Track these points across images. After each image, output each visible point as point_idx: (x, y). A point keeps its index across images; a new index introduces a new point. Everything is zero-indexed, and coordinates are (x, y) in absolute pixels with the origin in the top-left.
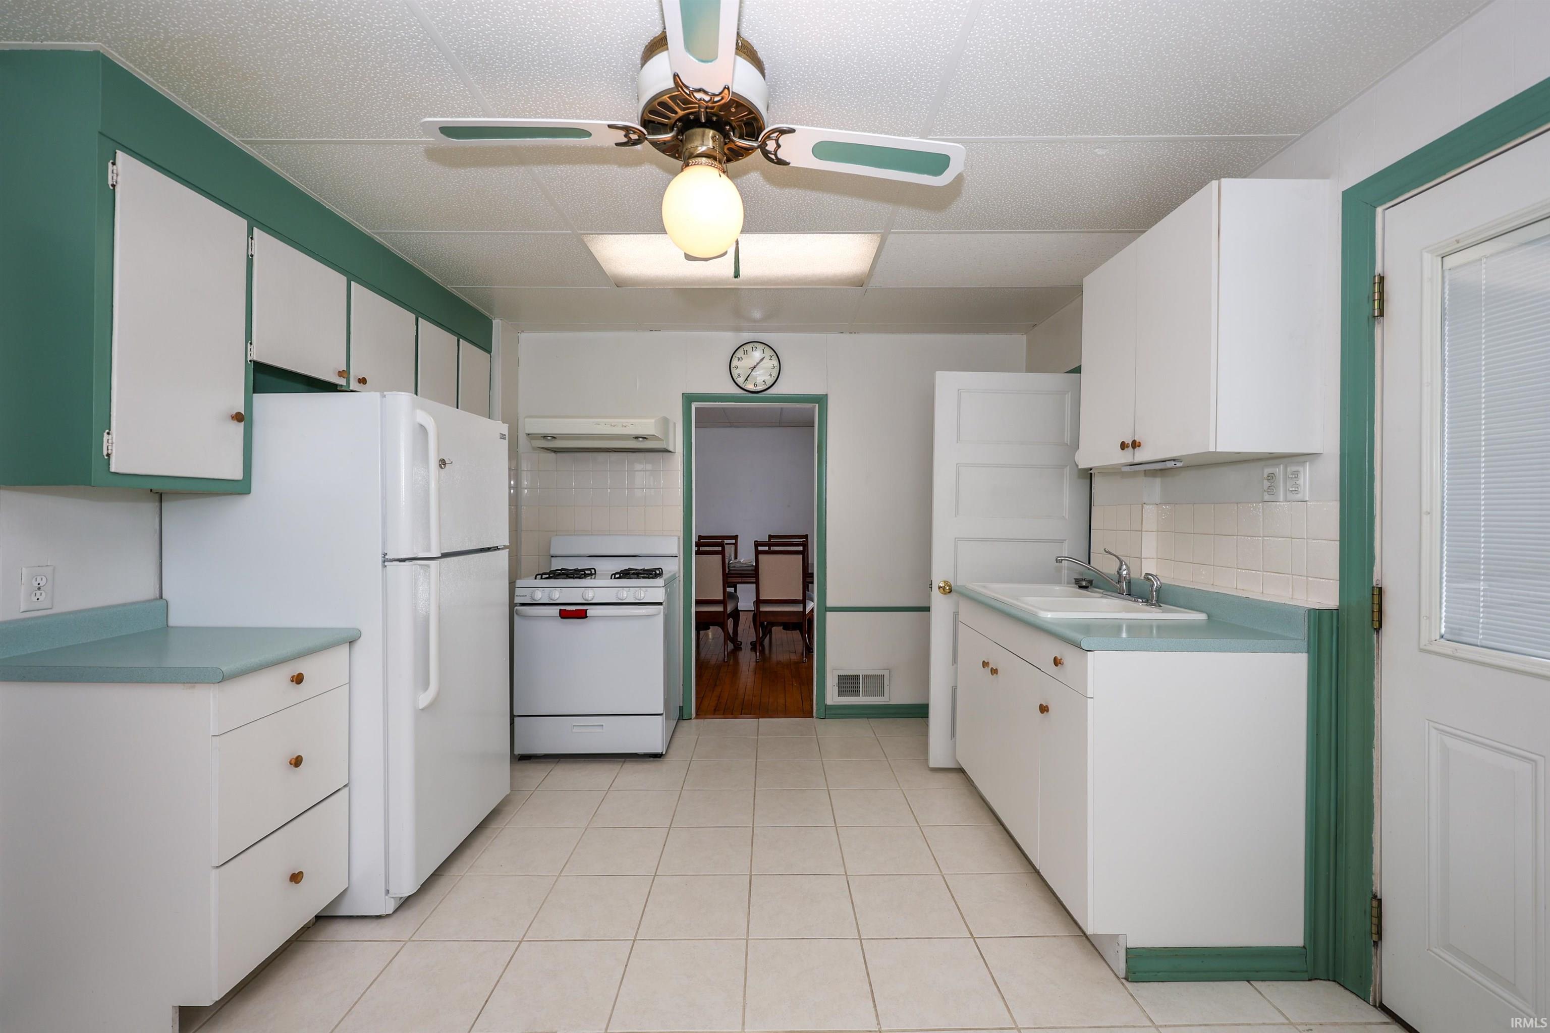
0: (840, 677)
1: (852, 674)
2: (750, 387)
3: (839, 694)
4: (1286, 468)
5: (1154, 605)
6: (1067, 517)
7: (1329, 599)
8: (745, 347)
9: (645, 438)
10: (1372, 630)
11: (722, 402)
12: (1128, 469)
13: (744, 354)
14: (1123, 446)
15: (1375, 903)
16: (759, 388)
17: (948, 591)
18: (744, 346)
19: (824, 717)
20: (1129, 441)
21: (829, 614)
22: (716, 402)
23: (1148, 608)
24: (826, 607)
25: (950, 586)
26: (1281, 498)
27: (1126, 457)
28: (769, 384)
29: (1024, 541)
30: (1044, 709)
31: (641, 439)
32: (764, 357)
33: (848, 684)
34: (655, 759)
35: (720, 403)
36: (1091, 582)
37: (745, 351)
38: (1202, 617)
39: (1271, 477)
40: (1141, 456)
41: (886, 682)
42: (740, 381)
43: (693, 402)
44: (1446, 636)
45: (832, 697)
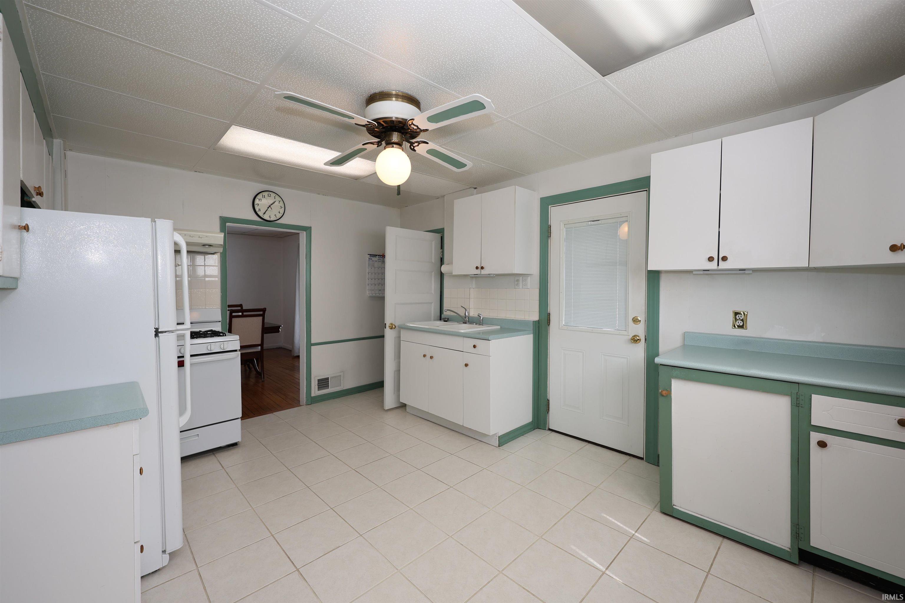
0: (319, 380)
1: (326, 377)
2: (266, 217)
3: (318, 390)
4: (522, 278)
5: (481, 325)
6: (433, 293)
7: (536, 318)
8: (264, 194)
9: (211, 246)
10: (548, 325)
11: (247, 225)
12: (473, 276)
13: (263, 197)
14: (477, 268)
15: (548, 401)
16: (272, 219)
17: (394, 328)
18: (263, 192)
19: (310, 404)
20: (479, 266)
21: (312, 347)
22: (243, 224)
23: (480, 326)
24: (311, 344)
25: (394, 325)
26: (521, 287)
27: (478, 272)
28: (278, 217)
29: (419, 303)
30: (466, 365)
31: (207, 246)
32: (275, 202)
33: (323, 383)
34: (235, 447)
35: (246, 225)
36: (448, 319)
37: (264, 196)
38: (499, 327)
39: (518, 281)
40: (483, 272)
41: (342, 379)
42: (260, 214)
43: (227, 223)
44: (565, 325)
45: (315, 392)
